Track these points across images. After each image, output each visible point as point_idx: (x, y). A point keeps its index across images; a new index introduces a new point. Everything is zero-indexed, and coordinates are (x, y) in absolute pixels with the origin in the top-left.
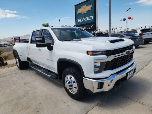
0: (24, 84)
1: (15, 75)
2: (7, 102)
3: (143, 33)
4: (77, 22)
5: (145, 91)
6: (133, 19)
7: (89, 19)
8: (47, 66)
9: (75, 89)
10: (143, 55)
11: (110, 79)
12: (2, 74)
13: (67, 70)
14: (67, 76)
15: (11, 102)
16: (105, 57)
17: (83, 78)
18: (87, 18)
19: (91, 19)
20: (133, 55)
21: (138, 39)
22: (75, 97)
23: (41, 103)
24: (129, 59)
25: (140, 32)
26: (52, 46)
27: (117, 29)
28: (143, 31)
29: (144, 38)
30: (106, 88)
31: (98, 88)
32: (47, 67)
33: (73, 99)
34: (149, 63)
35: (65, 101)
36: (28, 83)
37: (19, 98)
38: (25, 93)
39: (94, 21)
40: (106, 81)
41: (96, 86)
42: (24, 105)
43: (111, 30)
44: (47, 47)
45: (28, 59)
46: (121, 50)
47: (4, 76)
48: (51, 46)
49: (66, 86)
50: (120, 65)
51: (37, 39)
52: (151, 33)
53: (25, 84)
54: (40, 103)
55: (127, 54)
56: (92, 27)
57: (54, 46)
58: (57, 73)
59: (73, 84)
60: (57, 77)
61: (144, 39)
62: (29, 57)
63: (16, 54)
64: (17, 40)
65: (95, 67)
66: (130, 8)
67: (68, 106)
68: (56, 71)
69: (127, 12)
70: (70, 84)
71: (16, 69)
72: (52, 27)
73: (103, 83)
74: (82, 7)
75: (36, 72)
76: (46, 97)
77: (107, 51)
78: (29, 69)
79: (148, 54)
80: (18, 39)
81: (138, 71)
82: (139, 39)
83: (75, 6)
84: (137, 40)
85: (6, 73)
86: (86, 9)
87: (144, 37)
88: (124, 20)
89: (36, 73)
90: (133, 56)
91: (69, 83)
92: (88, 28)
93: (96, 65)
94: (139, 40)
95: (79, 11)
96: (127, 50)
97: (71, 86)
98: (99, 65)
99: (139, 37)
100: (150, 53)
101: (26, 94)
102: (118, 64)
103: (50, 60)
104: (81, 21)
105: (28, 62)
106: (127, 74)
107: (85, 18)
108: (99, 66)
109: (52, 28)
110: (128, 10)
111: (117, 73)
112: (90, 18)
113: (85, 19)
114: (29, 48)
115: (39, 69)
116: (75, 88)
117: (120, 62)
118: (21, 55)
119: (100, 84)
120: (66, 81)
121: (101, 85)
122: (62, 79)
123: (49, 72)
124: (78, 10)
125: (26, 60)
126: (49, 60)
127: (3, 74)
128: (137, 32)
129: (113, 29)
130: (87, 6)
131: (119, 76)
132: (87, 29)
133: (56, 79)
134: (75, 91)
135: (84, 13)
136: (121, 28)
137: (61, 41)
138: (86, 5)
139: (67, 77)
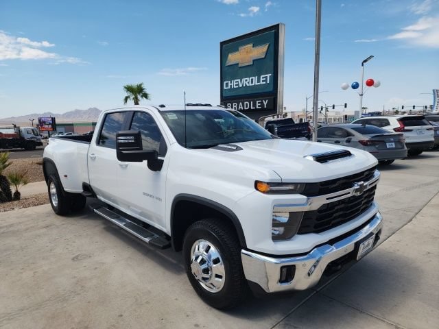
0: (73, 259)
1: (45, 230)
2: (28, 309)
3: (406, 128)
4: (225, 88)
5: (404, 292)
6: (378, 85)
7: (259, 81)
8: (140, 211)
9: (217, 279)
10: (403, 190)
11: (312, 257)
12: (6, 226)
13: (198, 226)
14: (197, 242)
15: (37, 309)
16: (301, 199)
17: (243, 251)
18: (252, 80)
19: (263, 81)
20: (374, 194)
21: (390, 144)
22: (218, 302)
23: (121, 316)
24: (364, 204)
25: (398, 125)
26: (159, 158)
27: (333, 108)
28: (407, 122)
29: (407, 141)
30: (301, 282)
31: (281, 281)
32: (140, 214)
33: (209, 307)
34: (417, 214)
35: (189, 313)
36: (85, 255)
37: (58, 298)
38: (77, 284)
39: (271, 89)
40: (303, 262)
41: (276, 275)
42: (77, 320)
43: (319, 110)
44: (145, 162)
45: (87, 187)
46: (344, 181)
47: (14, 233)
48: (157, 159)
49: (193, 272)
50: (340, 219)
51: (122, 140)
52: (428, 130)
53: (75, 259)
54: (118, 314)
55: (358, 194)
56: (265, 104)
57: (166, 159)
58: (170, 234)
59: (214, 265)
60: (167, 243)
61: (408, 144)
62: (88, 182)
63: (49, 172)
64: (46, 126)
65: (276, 224)
66: (371, 57)
67: (197, 326)
68: (166, 227)
69: (363, 65)
70: (205, 266)
71: (48, 215)
72: (162, 106)
73: (294, 266)
74: (240, 49)
75: (104, 223)
76: (137, 300)
77: (307, 184)
78: (86, 216)
79: (416, 187)
80: (51, 122)
81: (388, 235)
82: (393, 144)
83: (222, 44)
84: (388, 145)
85: (20, 223)
86: (251, 55)
87: (408, 137)
88: (355, 86)
89: (105, 228)
90: (375, 196)
91: (203, 262)
92: (254, 105)
93: (278, 219)
94: (394, 146)
95: (233, 58)
96: (360, 183)
97: (206, 271)
98: (284, 218)
99: (392, 140)
100: (422, 185)
101: (80, 288)
102: (335, 218)
103: (151, 196)
104: (236, 85)
105: (85, 194)
106: (357, 245)
107: (248, 79)
108: (286, 221)
109: (162, 109)
110: (365, 61)
111: (332, 242)
112: (262, 79)
113: (246, 80)
114: (91, 158)
115: (117, 218)
116: (217, 276)
117: (341, 213)
118: (66, 176)
119: (287, 270)
120: (193, 257)
121: (288, 273)
122: (181, 250)
123: (145, 228)
124: (230, 56)
125: (80, 190)
126: (148, 195)
127: (11, 226)
128: (388, 124)
129: (324, 109)
130: (253, 47)
131: (335, 250)
132: (252, 108)
133: (164, 248)
134: (216, 284)
135: (247, 64)
136: (346, 107)
137: (186, 147)
138: (251, 45)
139: (197, 247)
